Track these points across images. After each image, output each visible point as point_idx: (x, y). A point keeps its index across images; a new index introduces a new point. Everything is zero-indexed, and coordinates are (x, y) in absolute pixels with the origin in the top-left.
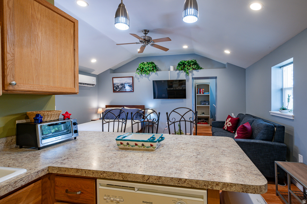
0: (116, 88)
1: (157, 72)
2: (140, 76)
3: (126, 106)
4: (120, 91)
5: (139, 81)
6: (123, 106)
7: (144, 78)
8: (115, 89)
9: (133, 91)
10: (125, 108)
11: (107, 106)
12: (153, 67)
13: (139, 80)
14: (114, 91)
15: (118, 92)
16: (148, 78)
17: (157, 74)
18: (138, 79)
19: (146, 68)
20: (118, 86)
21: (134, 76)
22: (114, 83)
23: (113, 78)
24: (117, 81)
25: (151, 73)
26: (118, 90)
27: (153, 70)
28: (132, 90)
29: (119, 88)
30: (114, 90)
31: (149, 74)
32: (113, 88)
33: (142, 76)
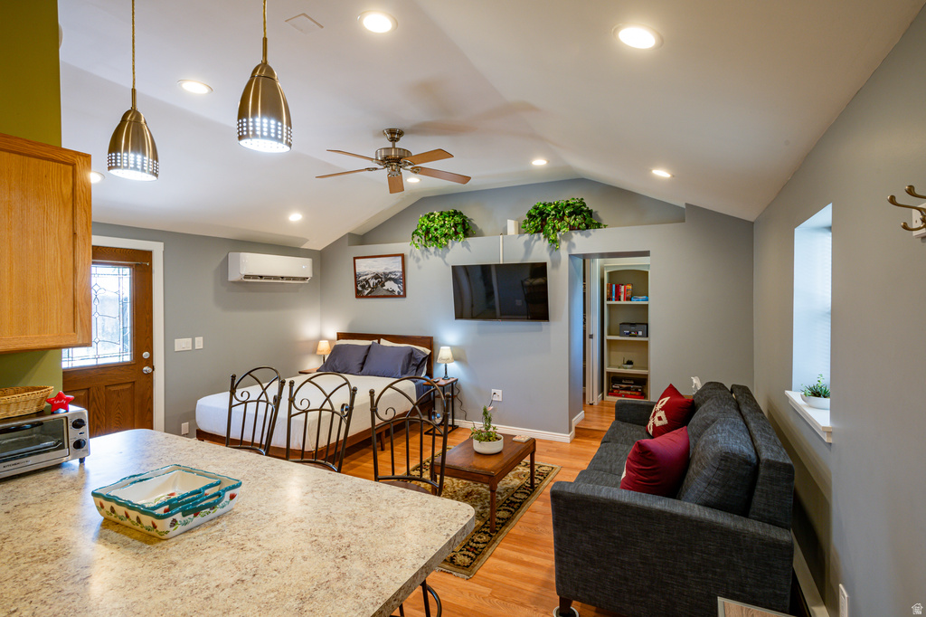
0: (363, 287)
1: (468, 239)
2: (423, 253)
3: (387, 337)
4: (373, 294)
5: (419, 267)
6: (378, 337)
7: (433, 258)
8: (360, 289)
9: (405, 296)
10: (384, 342)
11: (341, 336)
12: (455, 226)
13: (421, 262)
14: (359, 294)
15: (367, 297)
16: (443, 257)
17: (466, 245)
18: (418, 260)
19: (436, 230)
20: (367, 282)
21: (407, 253)
22: (357, 271)
23: (355, 258)
24: (367, 267)
25: (450, 245)
26: (366, 292)
27: (456, 233)
28: (402, 293)
29: (369, 286)
30: (357, 291)
31: (446, 246)
32: (356, 286)
33: (428, 253)
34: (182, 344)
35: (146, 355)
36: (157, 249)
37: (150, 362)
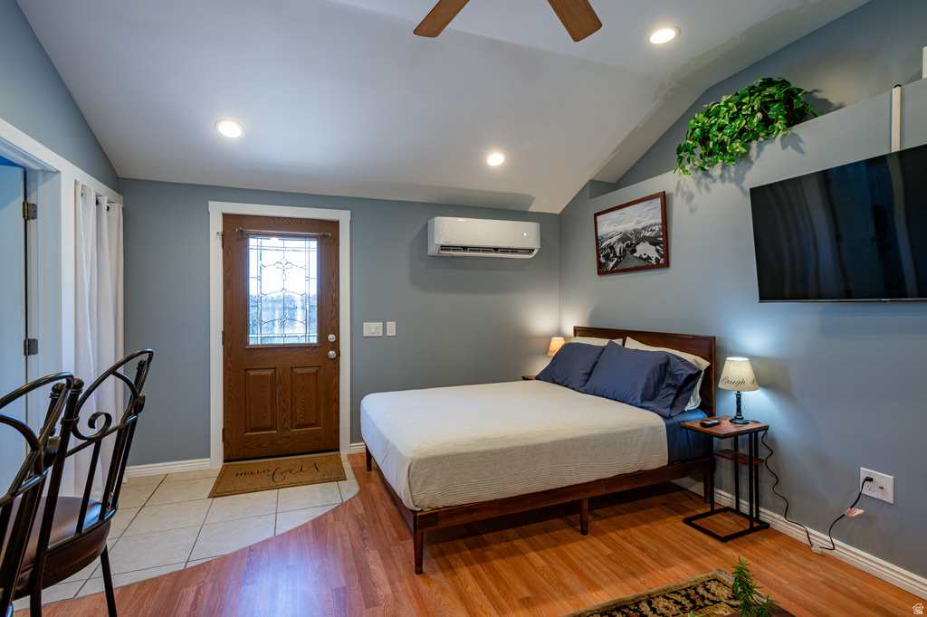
0: (607, 257)
1: (797, 129)
2: (698, 183)
3: (637, 335)
4: (620, 267)
5: (692, 211)
6: (623, 334)
7: (718, 187)
8: (603, 260)
9: (667, 264)
10: (632, 344)
11: (579, 331)
12: (765, 107)
13: (695, 202)
14: (602, 270)
15: (612, 272)
16: (739, 180)
17: (795, 143)
18: (691, 197)
19: (721, 129)
20: (612, 247)
21: (670, 188)
22: (599, 234)
23: (596, 215)
24: (612, 226)
25: (753, 152)
26: (611, 264)
27: (767, 122)
28: (662, 261)
29: (615, 255)
30: (600, 265)
31: (745, 156)
32: (598, 256)
33: (710, 180)
34: (372, 329)
35: (332, 337)
36: (343, 217)
37: (336, 346)
